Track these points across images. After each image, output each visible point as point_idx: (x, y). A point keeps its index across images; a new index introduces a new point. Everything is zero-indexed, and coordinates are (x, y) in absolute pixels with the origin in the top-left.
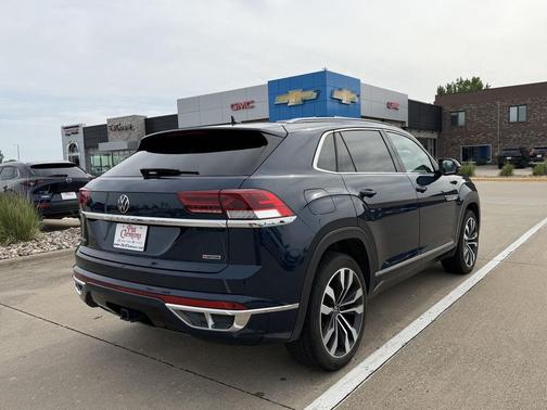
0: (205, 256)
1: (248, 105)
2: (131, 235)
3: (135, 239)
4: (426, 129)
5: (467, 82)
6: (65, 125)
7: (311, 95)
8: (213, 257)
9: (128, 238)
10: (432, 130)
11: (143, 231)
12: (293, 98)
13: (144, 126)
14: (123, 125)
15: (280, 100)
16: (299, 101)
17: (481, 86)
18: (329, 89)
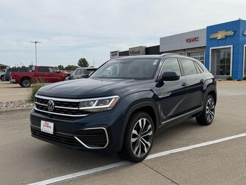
1: (195, 39)
6: (112, 51)
7: (231, 33)
12: (220, 35)
13: (145, 51)
14: (136, 51)
15: (212, 36)
16: (223, 36)
18: (241, 30)
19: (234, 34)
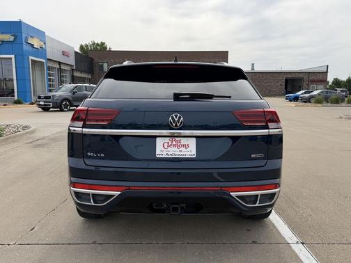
0: (253, 156)
2: (176, 146)
3: (183, 149)
4: (85, 72)
5: (98, 45)
7: (9, 38)
8: (258, 156)
10: (88, 73)
11: (191, 142)
17: (106, 48)
18: (24, 35)
19: (15, 39)
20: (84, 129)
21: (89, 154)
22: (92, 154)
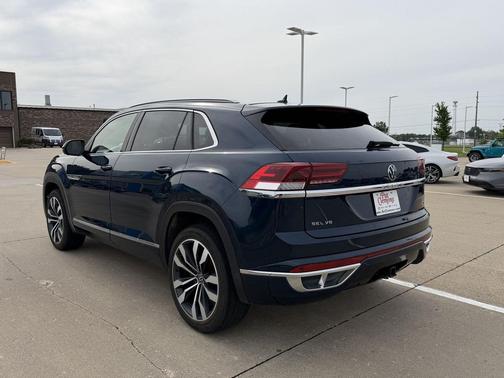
2: (386, 201)
3: (390, 203)
9: (385, 204)
11: (394, 195)
20: (308, 192)
21: (313, 224)
22: (317, 223)
